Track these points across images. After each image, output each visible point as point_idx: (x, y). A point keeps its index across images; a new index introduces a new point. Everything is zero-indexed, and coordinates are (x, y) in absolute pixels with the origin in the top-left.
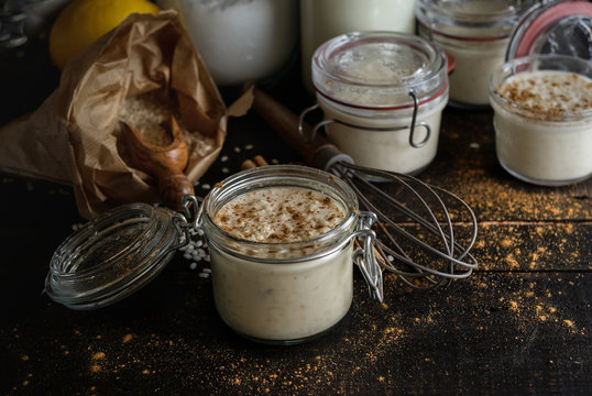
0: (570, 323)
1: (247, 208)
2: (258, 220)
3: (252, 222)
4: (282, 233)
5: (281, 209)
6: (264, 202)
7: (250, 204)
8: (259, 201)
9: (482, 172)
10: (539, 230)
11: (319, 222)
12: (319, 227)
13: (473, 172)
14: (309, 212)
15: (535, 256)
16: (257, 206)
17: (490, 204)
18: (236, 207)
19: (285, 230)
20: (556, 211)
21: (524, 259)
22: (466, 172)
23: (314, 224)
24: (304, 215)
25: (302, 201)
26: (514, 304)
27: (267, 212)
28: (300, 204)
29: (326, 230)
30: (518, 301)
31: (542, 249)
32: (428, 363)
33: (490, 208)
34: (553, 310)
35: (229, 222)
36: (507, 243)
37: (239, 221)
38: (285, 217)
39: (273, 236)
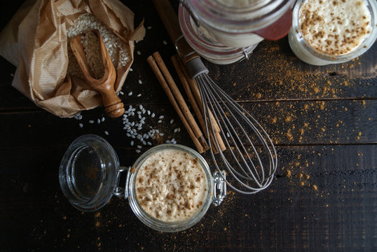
0: (316, 187)
1: (152, 168)
2: (158, 181)
3: (155, 182)
4: (173, 193)
5: (170, 168)
6: (161, 163)
7: (153, 165)
8: (158, 161)
9: (278, 49)
10: (306, 107)
11: (192, 183)
12: (192, 187)
13: (273, 49)
14: (186, 172)
15: (302, 131)
16: (157, 167)
17: (281, 83)
18: (146, 168)
19: (174, 190)
20: (317, 90)
21: (296, 134)
22: (269, 49)
23: (189, 184)
24: (183, 174)
25: (181, 160)
26: (289, 172)
27: (163, 172)
28: (181, 164)
29: (196, 191)
30: (291, 170)
31: (306, 125)
32: (247, 217)
33: (281, 86)
34: (308, 177)
35: (143, 183)
36: (288, 119)
37: (149, 182)
38: (174, 177)
39: (168, 197)
